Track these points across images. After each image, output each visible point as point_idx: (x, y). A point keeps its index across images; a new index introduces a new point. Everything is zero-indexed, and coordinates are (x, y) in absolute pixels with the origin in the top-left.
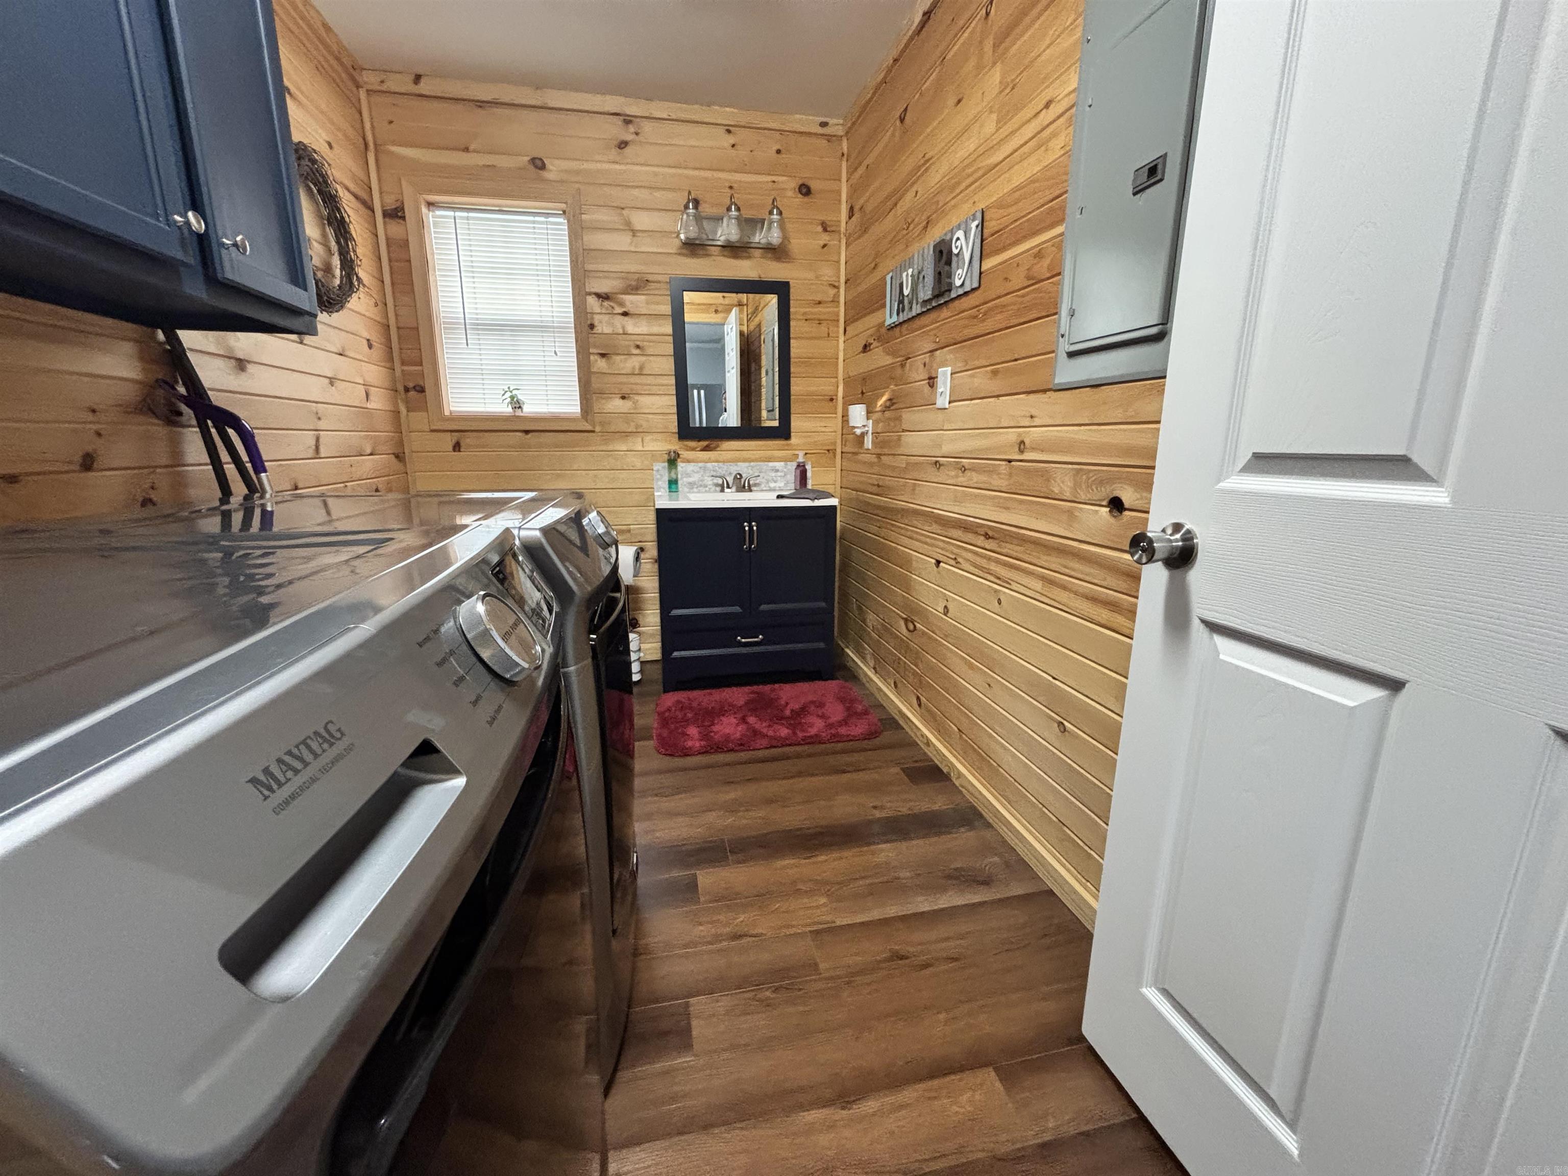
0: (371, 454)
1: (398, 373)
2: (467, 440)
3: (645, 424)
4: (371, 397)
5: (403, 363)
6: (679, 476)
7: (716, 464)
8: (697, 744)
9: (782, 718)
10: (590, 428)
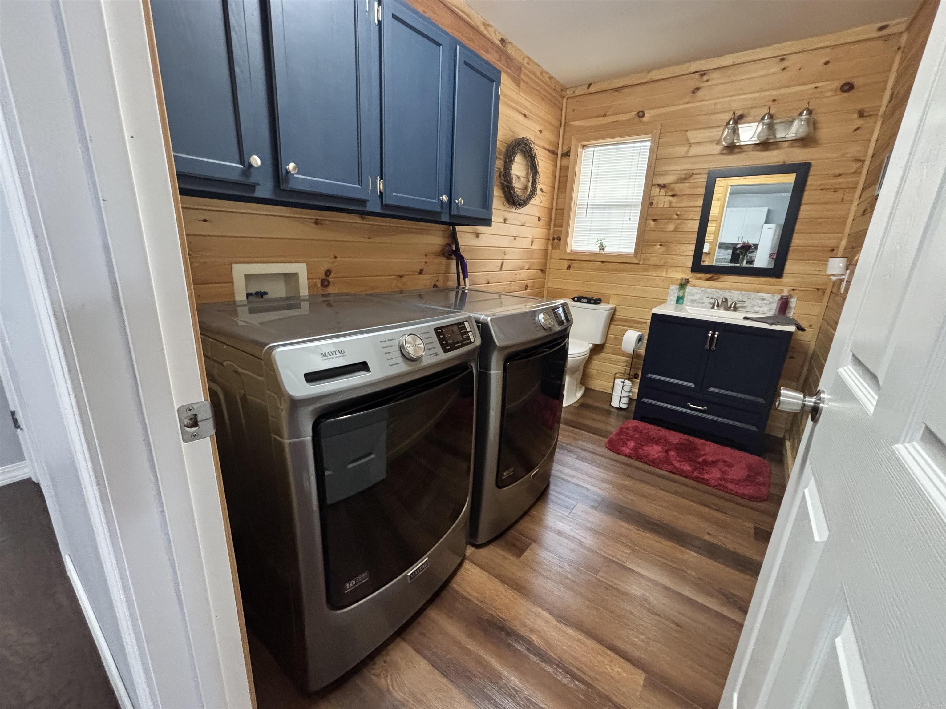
0: (527, 270)
1: (552, 231)
2: (575, 264)
3: (671, 261)
4: (534, 244)
5: (555, 226)
6: (686, 294)
7: (714, 290)
8: (628, 451)
9: (694, 461)
10: (637, 262)
